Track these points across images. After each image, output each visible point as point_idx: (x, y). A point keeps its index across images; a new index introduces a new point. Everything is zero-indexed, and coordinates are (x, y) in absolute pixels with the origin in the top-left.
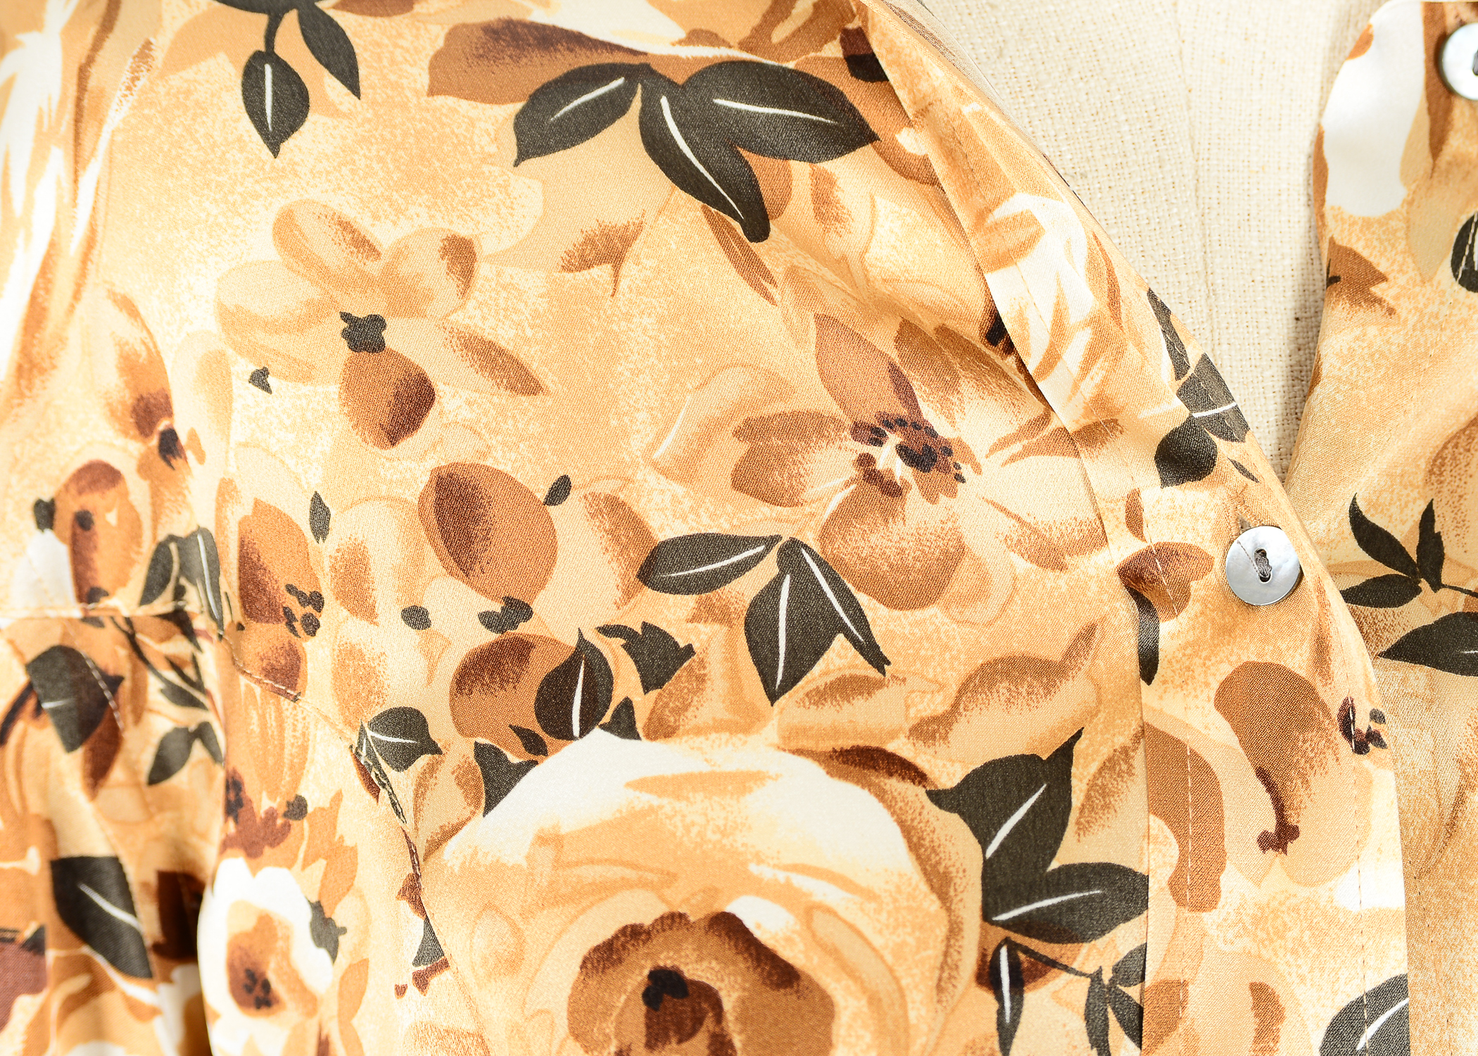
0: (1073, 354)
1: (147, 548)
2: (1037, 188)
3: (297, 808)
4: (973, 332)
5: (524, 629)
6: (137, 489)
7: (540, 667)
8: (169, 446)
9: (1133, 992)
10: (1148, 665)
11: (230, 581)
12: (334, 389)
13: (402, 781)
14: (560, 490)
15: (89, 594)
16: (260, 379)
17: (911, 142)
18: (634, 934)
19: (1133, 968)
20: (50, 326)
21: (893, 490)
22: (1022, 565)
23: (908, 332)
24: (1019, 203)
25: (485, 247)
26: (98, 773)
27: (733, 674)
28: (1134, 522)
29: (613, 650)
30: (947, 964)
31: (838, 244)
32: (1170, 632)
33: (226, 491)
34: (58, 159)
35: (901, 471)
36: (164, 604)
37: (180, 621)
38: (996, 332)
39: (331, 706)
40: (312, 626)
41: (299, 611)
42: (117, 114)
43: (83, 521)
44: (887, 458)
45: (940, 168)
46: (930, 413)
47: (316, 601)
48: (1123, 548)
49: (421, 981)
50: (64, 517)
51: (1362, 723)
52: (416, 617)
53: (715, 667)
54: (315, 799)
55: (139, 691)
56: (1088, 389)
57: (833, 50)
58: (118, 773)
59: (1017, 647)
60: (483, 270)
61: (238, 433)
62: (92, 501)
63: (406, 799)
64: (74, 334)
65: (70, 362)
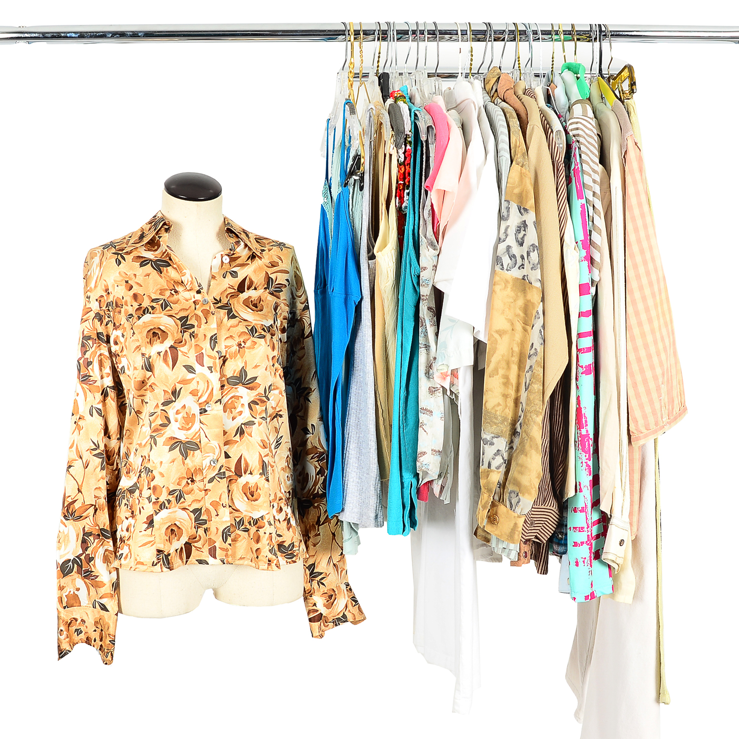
0: (189, 284)
1: (106, 303)
2: (186, 269)
3: (121, 324)
4: (180, 282)
5: (141, 306)
6: (105, 297)
7: (143, 309)
8: (108, 293)
9: (193, 334)
10: (195, 309)
11: (114, 305)
12: (124, 287)
13: (131, 320)
14: (144, 295)
15: (100, 308)
16: (117, 286)
17: (175, 266)
18: (151, 329)
19: (193, 332)
20: (97, 283)
21: (173, 295)
22: (185, 301)
23: (174, 282)
24: (184, 271)
25: (137, 275)
26: (101, 324)
27: (159, 309)
28: (194, 298)
29: (149, 307)
30: (178, 331)
31: (168, 275)
32: (197, 306)
33: (114, 296)
34: (99, 268)
35: (174, 293)
36: (107, 308)
37: (109, 310)
38: (182, 282)
39: (124, 314)
40: (122, 307)
41: (121, 306)
42: (104, 264)
43: (100, 301)
44: (173, 292)
45: (177, 268)
46: (176, 288)
47: (123, 305)
48: (193, 300)
49: (133, 336)
50: (98, 300)
51: (213, 313)
52: (132, 306)
53: (158, 309)
54: (122, 324)
55: (105, 317)
56: (190, 287)
57: (168, 258)
58: (103, 324)
59: (184, 308)
60: (137, 277)
61: (115, 291)
62: (101, 299)
63: (131, 322)
64: (100, 284)
65: (99, 286)
